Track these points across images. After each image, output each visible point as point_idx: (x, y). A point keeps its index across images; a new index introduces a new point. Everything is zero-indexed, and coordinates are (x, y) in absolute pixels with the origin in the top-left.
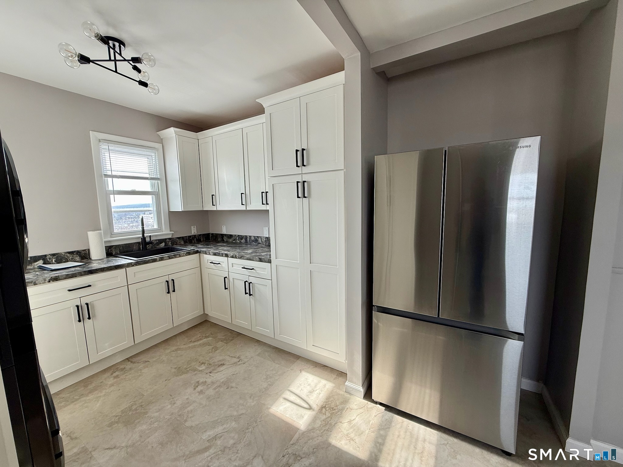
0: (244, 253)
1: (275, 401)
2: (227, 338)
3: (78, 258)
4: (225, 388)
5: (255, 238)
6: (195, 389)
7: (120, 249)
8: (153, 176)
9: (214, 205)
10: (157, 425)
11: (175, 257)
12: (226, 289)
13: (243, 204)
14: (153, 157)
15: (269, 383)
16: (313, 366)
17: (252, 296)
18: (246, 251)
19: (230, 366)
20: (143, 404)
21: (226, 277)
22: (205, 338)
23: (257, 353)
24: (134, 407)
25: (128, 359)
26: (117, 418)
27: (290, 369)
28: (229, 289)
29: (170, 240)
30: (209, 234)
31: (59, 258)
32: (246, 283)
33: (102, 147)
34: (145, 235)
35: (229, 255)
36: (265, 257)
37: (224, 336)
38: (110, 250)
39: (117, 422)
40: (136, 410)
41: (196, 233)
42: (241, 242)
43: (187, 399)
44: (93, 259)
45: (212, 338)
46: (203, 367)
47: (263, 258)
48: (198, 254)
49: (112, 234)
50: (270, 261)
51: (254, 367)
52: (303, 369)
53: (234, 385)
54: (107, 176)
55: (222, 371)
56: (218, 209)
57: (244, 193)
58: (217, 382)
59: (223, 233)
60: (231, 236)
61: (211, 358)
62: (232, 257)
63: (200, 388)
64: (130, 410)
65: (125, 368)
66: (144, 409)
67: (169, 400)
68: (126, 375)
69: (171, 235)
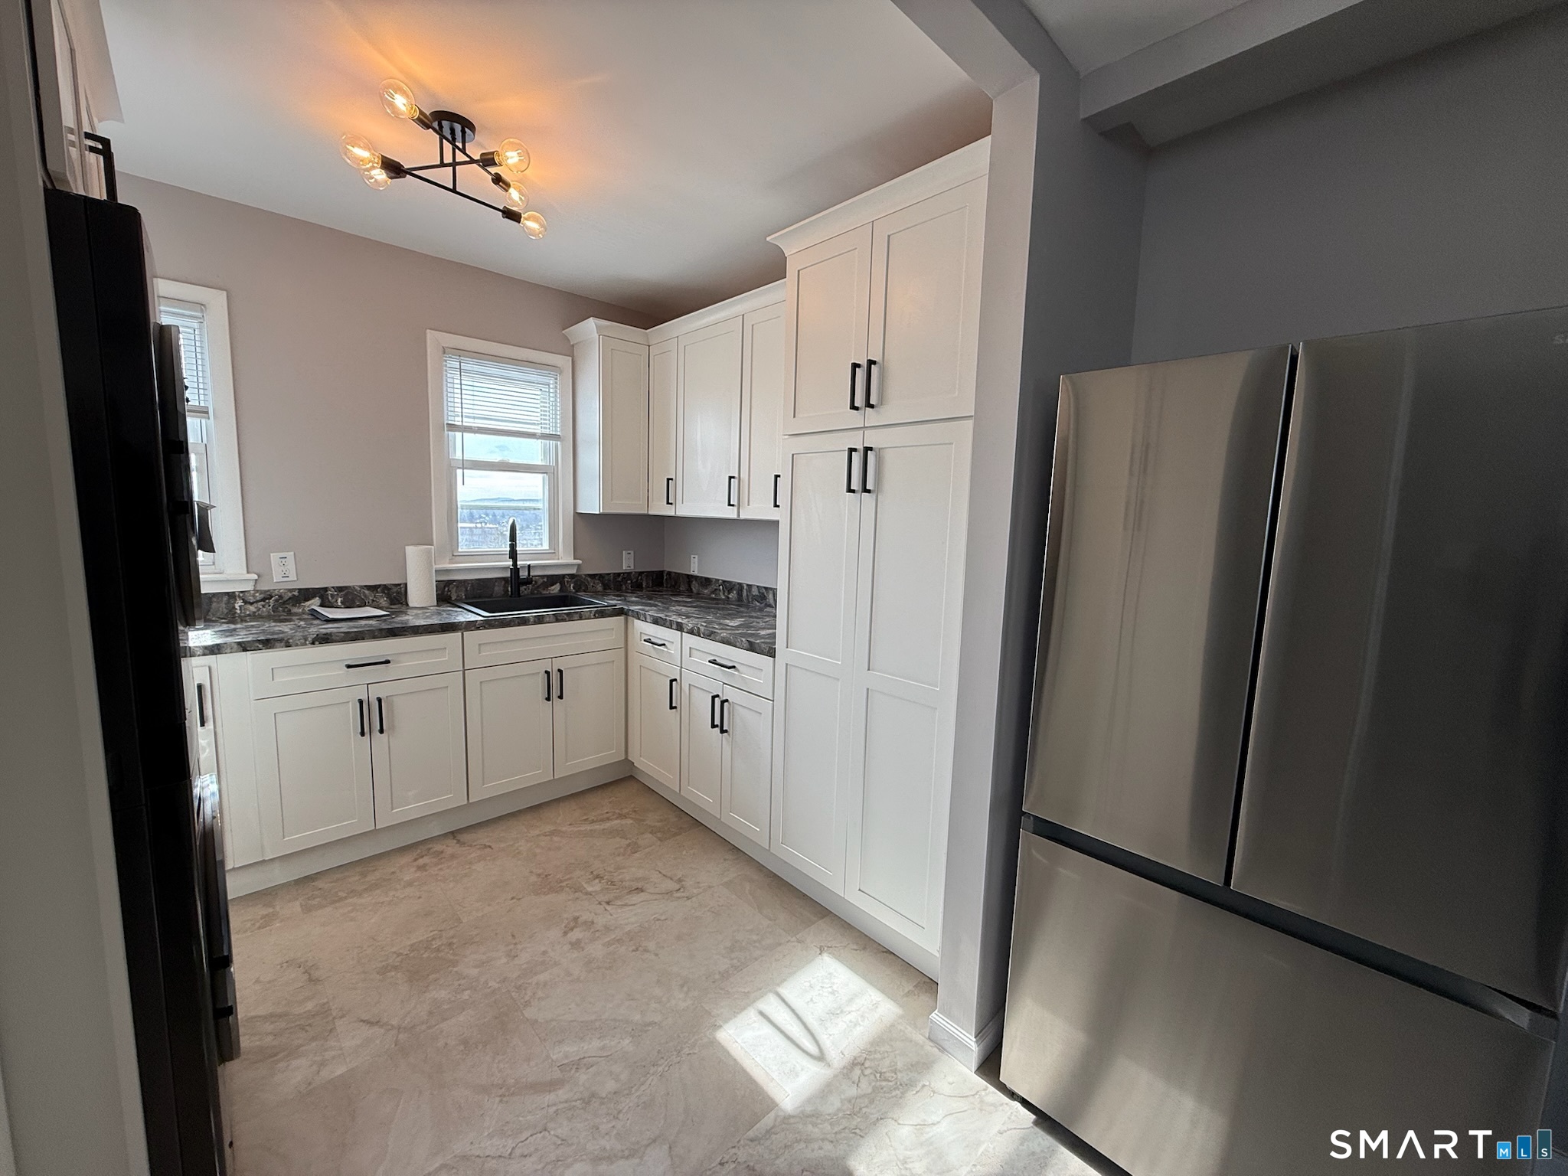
0: (721, 624)
1: (738, 1013)
2: (666, 828)
3: (384, 602)
4: (631, 949)
5: (759, 592)
6: (565, 933)
7: (466, 590)
8: (547, 432)
9: (671, 504)
10: (467, 997)
11: (569, 617)
12: (672, 707)
13: (732, 503)
14: (551, 386)
15: (735, 961)
16: (857, 944)
17: (726, 734)
18: (728, 621)
19: (655, 897)
20: (455, 941)
21: (675, 680)
22: (617, 818)
23: (726, 879)
24: (435, 944)
25: (453, 834)
26: (399, 959)
27: (794, 939)
28: (679, 709)
29: (573, 579)
30: (663, 572)
31: (350, 597)
32: (716, 699)
33: (448, 365)
34: (518, 563)
35: (684, 626)
36: (763, 640)
37: (661, 821)
38: (446, 589)
39: (395, 968)
40: (438, 950)
41: (632, 567)
42: (728, 598)
43: (544, 953)
44: (411, 605)
45: (631, 822)
46: (595, 887)
47: (758, 641)
48: (622, 618)
49: (454, 556)
50: (772, 653)
51: (709, 914)
52: (828, 947)
53: (651, 946)
54: (452, 427)
55: (634, 905)
56: (680, 513)
57: (736, 475)
58: (616, 928)
59: (692, 573)
60: (706, 582)
61: (618, 868)
62: (691, 632)
63: (575, 935)
64: (427, 948)
65: (442, 852)
66: (454, 954)
67: (507, 946)
68: (441, 869)
69: (576, 567)
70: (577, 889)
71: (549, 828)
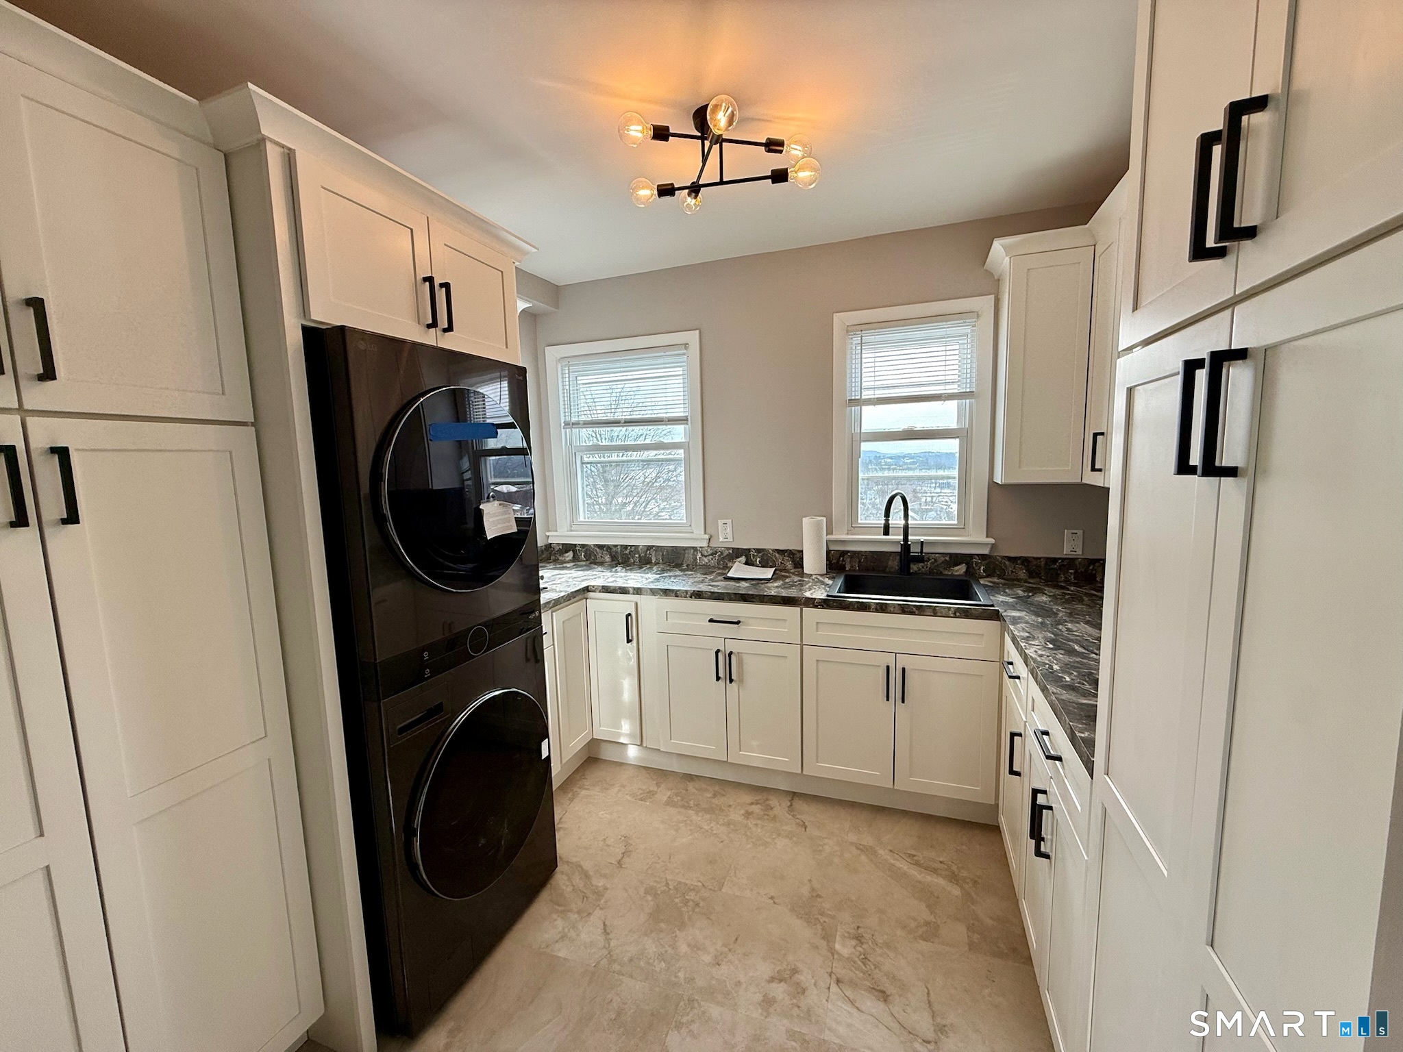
6: (772, 979)
10: (658, 970)
11: (920, 611)
12: (1011, 772)
14: (969, 335)
17: (1047, 860)
19: (894, 1026)
21: (1019, 735)
25: (794, 795)
26: (664, 889)
28: (1022, 777)
29: (984, 560)
31: (765, 558)
33: (854, 342)
35: (1029, 660)
38: (841, 559)
39: (655, 895)
40: (686, 903)
41: (1079, 552)
43: (738, 984)
45: (960, 894)
49: (853, 526)
50: (1090, 766)
54: (854, 402)
55: (862, 1011)
58: (817, 1022)
62: (1033, 674)
63: (778, 991)
64: (683, 895)
65: (772, 808)
66: (690, 918)
67: (724, 945)
68: (756, 825)
69: (990, 546)
70: (828, 937)
71: (868, 840)
